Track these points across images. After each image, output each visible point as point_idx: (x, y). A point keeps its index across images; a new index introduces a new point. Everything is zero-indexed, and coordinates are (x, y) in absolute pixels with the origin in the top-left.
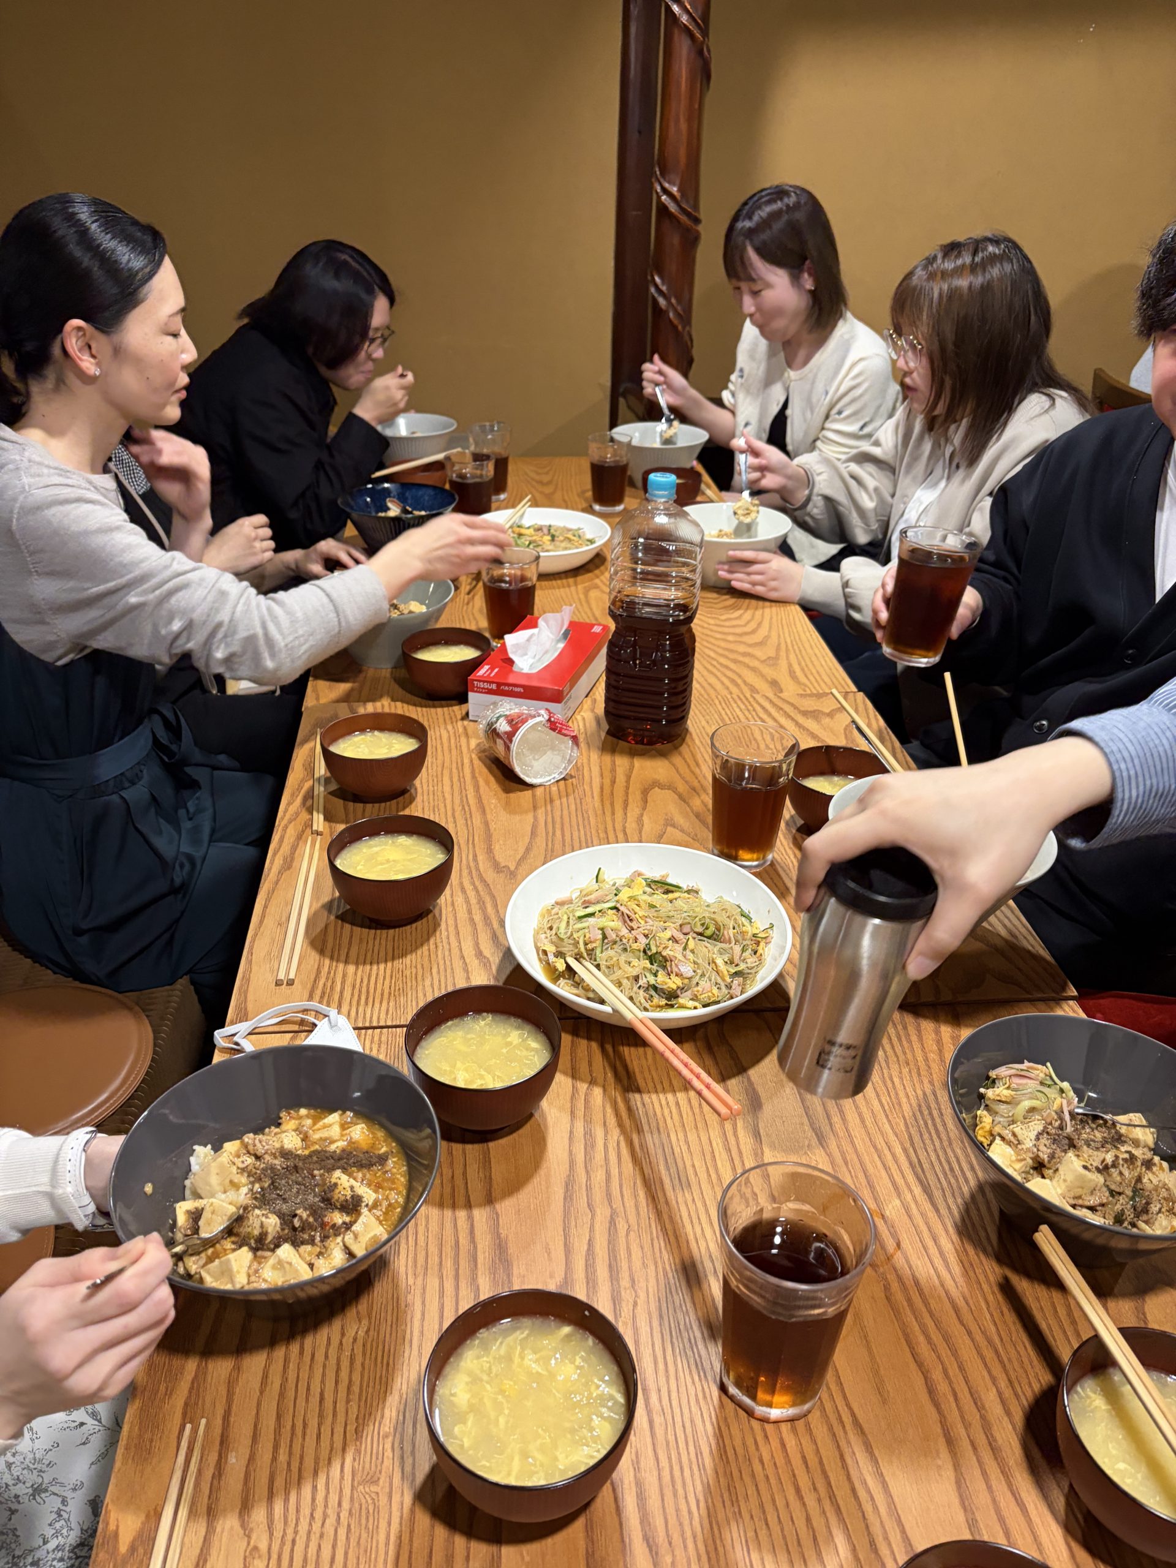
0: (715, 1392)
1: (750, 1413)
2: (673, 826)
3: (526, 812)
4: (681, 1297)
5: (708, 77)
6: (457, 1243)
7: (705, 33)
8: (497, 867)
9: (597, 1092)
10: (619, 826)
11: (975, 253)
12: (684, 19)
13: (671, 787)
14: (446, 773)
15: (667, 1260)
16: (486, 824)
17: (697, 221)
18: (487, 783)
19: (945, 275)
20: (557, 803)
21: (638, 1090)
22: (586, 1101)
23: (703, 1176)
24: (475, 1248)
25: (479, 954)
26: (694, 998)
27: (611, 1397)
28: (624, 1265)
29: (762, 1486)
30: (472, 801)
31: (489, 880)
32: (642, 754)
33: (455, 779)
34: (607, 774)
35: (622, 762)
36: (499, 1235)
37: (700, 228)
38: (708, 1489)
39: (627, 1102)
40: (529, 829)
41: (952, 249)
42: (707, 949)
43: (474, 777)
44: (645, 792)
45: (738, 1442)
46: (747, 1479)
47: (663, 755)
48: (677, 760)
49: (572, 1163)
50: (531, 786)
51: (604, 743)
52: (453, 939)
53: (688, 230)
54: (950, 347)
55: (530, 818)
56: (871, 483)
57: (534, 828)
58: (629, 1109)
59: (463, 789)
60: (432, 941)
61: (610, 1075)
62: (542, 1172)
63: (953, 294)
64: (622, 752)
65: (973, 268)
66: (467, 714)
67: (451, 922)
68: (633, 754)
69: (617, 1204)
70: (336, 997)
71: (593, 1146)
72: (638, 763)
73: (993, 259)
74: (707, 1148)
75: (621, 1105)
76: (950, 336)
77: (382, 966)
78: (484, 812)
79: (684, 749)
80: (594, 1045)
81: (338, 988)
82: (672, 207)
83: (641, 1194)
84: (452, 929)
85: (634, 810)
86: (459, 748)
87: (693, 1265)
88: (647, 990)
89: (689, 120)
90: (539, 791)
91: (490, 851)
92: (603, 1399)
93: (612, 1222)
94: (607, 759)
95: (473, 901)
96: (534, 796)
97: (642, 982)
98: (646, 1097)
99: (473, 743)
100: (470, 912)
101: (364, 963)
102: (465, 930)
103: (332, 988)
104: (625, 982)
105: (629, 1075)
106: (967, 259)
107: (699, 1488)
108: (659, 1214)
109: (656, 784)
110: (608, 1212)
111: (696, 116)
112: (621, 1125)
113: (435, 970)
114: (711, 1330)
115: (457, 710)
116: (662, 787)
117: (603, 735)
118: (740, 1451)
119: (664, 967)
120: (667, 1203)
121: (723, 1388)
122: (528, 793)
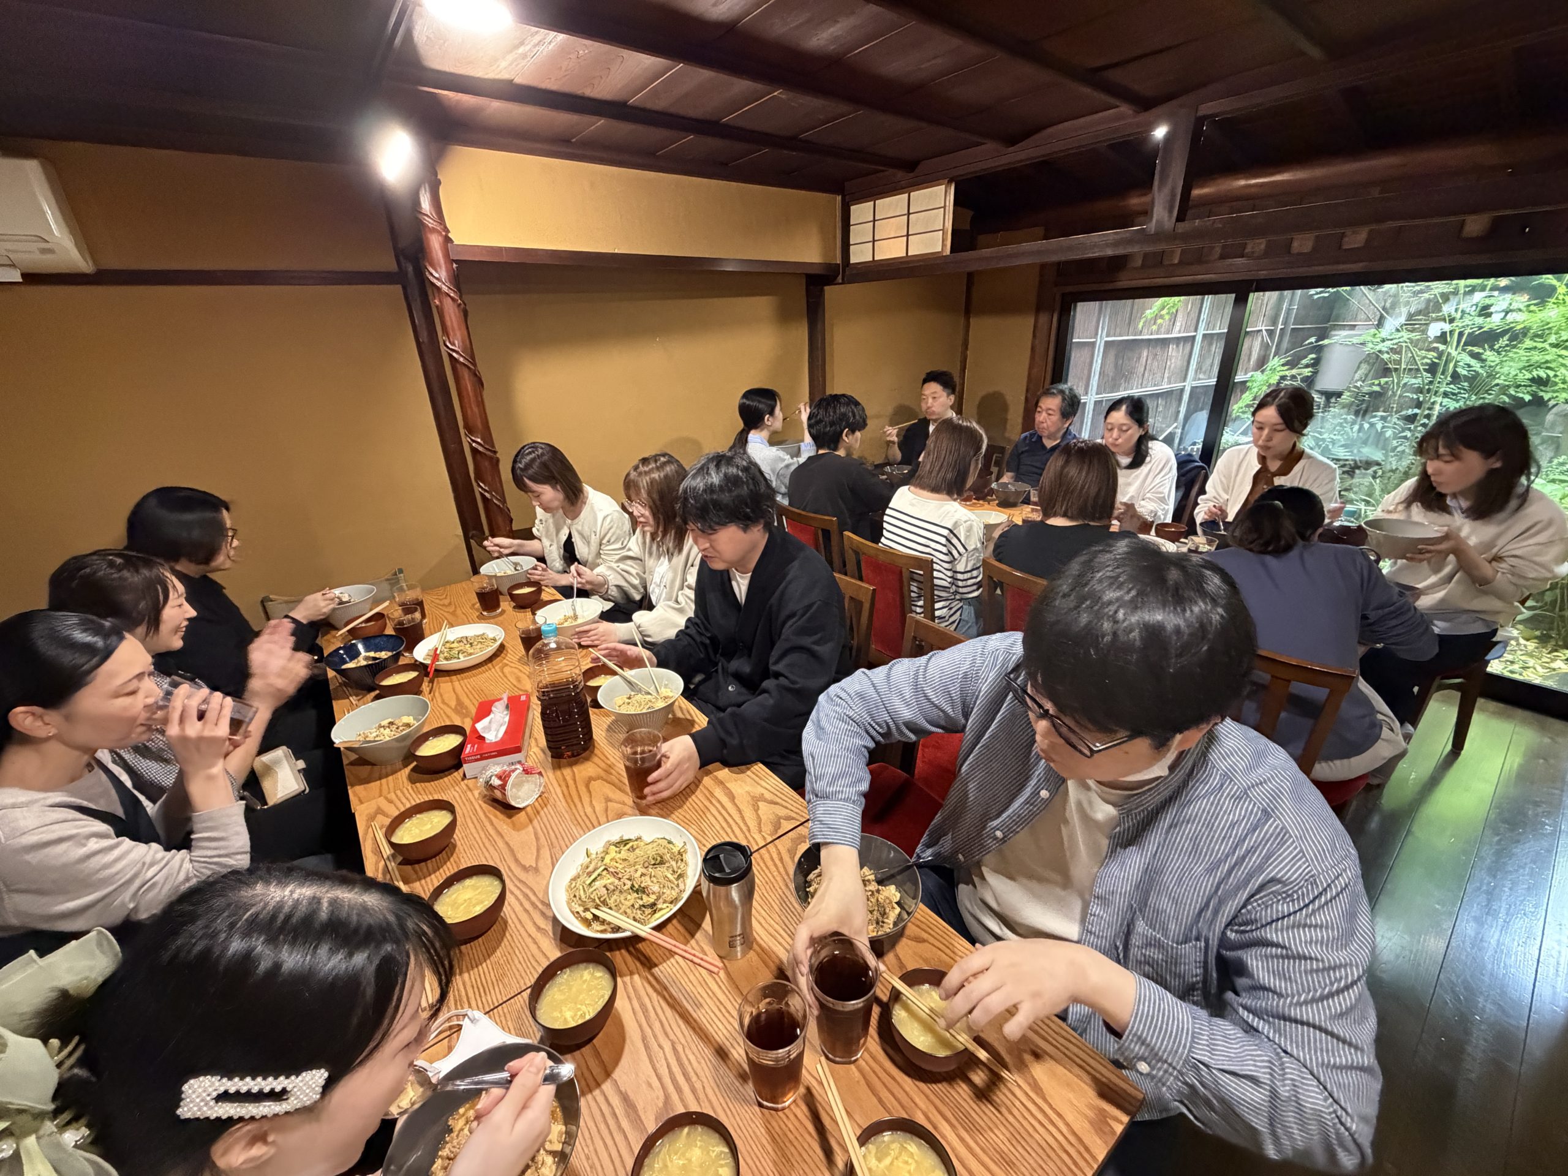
0: (757, 1108)
1: (776, 1110)
2: (610, 801)
3: (526, 826)
4: (723, 1069)
5: (482, 385)
6: (601, 1110)
7: (475, 364)
8: (525, 869)
9: (636, 977)
10: (582, 814)
11: (656, 461)
12: (461, 360)
13: (599, 778)
14: (468, 820)
15: (708, 1053)
16: (507, 844)
17: (495, 452)
18: (496, 816)
19: (646, 473)
20: (542, 813)
21: (656, 965)
22: (633, 987)
23: (705, 995)
24: (612, 1108)
25: (539, 929)
26: (665, 902)
27: (722, 1152)
28: (690, 1069)
29: (796, 1143)
30: (492, 832)
31: (524, 879)
32: (576, 763)
33: (476, 822)
34: (563, 784)
35: (567, 772)
36: (621, 1092)
37: (498, 455)
38: (775, 1163)
39: (653, 975)
40: (533, 836)
41: (645, 461)
42: (661, 871)
43: (486, 816)
44: (587, 786)
45: (777, 1128)
46: (788, 1144)
47: (587, 759)
48: (596, 759)
49: (640, 1026)
50: (524, 808)
51: (552, 764)
52: (519, 926)
53: (491, 458)
54: (658, 503)
55: (530, 828)
56: (634, 572)
57: (536, 834)
58: (656, 979)
59: (483, 827)
60: (507, 934)
61: (638, 964)
62: (628, 1041)
63: (653, 481)
64: (565, 766)
65: (658, 468)
66: (464, 775)
67: (513, 916)
68: (571, 765)
69: (672, 1037)
70: (465, 999)
71: (647, 1010)
72: (576, 769)
73: (664, 464)
74: (701, 979)
75: (650, 977)
76: (655, 496)
77: (484, 965)
78: (502, 837)
79: (596, 751)
80: (623, 951)
81: (463, 993)
82: (480, 449)
83: (681, 1022)
84: (516, 921)
85: (586, 799)
86: (469, 800)
87: (721, 1048)
88: (640, 909)
89: (478, 406)
90: (529, 809)
91: (517, 860)
92: (718, 1156)
93: (674, 1049)
94: (558, 773)
95: (521, 897)
96: (527, 814)
97: (637, 906)
98: (660, 967)
99: (476, 793)
100: (521, 904)
101: (473, 968)
102: (524, 917)
103: (460, 996)
104: (628, 911)
105: (648, 959)
106: (652, 465)
107: (771, 1164)
108: (694, 1029)
109: (591, 779)
110: (669, 1043)
111: (481, 404)
112: (655, 990)
113: (517, 952)
114: (743, 1077)
115: (458, 775)
116: (595, 780)
117: (550, 759)
118: (780, 1133)
119: (644, 892)
120: (695, 1021)
121: (760, 1105)
122: (523, 813)
